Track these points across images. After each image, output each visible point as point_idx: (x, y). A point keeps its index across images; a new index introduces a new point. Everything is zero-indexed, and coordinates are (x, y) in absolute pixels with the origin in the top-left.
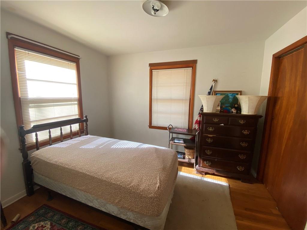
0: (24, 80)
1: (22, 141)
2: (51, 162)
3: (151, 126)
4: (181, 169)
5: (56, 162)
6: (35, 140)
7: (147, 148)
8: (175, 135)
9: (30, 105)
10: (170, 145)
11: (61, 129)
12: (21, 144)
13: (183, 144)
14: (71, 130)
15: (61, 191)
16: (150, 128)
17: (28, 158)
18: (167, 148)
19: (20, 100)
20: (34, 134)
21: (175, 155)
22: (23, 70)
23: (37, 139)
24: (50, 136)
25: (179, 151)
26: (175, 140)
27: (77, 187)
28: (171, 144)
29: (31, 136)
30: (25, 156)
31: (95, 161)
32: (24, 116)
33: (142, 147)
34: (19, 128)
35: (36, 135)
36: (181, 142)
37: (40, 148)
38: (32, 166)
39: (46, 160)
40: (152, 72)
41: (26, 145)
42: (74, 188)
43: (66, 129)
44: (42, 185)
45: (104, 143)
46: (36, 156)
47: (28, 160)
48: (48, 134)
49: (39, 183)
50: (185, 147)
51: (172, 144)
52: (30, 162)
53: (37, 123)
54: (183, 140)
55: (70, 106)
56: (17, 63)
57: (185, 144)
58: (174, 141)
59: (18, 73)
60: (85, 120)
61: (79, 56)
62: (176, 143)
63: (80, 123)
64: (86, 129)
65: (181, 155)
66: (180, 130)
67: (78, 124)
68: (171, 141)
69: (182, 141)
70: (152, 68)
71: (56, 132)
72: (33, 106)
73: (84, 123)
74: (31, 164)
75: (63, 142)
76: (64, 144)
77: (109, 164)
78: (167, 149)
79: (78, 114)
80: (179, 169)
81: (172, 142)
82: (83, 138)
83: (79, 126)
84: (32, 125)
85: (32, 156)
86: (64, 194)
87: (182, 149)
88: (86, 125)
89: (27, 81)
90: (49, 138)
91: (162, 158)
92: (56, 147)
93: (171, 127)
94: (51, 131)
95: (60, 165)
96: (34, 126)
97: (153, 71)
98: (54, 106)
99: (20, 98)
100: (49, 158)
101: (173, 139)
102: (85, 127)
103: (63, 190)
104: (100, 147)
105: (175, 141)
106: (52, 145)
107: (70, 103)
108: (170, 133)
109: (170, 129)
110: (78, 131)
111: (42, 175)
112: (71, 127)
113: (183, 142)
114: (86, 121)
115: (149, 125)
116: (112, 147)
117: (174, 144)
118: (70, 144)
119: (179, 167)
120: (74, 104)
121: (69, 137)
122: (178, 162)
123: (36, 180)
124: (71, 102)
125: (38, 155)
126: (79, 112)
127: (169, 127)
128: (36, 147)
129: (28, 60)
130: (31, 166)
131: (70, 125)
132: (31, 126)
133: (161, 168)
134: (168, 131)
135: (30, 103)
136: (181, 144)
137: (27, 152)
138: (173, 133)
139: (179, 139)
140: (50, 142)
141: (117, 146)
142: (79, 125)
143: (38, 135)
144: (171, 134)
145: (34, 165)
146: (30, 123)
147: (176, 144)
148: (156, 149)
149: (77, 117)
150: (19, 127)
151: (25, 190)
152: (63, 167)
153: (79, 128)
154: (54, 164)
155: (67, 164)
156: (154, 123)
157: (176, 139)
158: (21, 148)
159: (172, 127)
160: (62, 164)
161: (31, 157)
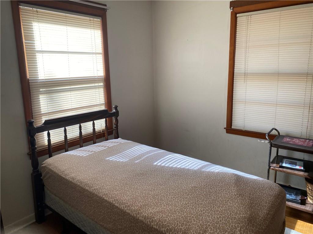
0: (33, 52)
1: (32, 142)
2: (67, 178)
3: (230, 129)
4: (295, 224)
5: (73, 179)
6: (47, 142)
7: (218, 173)
8: (283, 152)
9: (41, 90)
10: (272, 172)
11: (80, 127)
12: (30, 146)
13: (302, 173)
14: (94, 129)
15: (79, 224)
16: (227, 132)
17: (38, 168)
18: (261, 179)
19: (29, 83)
20: (45, 133)
21: (279, 195)
22: (30, 38)
23: (49, 140)
24: (66, 136)
25: (292, 186)
26: (282, 163)
27: (101, 223)
28: (273, 169)
29: (42, 136)
30: (35, 165)
31: (127, 184)
32: (34, 106)
33: (208, 170)
34: (28, 124)
35: (49, 134)
36: (298, 167)
37: (53, 154)
38: (44, 180)
39: (60, 174)
40: (236, 18)
41: (36, 148)
42: (96, 222)
43: (88, 127)
44: (56, 210)
45: (143, 155)
46: (48, 167)
47: (38, 170)
48: (62, 133)
49: (52, 207)
50: (307, 179)
51: (276, 171)
52: (41, 175)
53: (49, 117)
54: (303, 165)
55: (94, 90)
56: (23, 28)
57: (306, 174)
58: (280, 164)
59: (26, 43)
60: (114, 113)
61: (106, 5)
62: (285, 170)
63: (107, 119)
64: (115, 127)
65: (296, 195)
66: (297, 141)
67: (105, 119)
68: (273, 162)
69: (300, 166)
70: (237, 9)
71: (73, 132)
72: (44, 91)
73: (114, 118)
74: (41, 178)
75: (82, 147)
76: (84, 150)
77: (150, 194)
78: (262, 181)
79: (104, 102)
80: (286, 223)
81: (275, 165)
82: (112, 143)
83: (106, 123)
84: (44, 119)
85: (43, 165)
86: (83, 229)
87: (298, 182)
88: (116, 121)
89: (37, 54)
90: (64, 139)
91: (250, 197)
92: (73, 155)
93: (274, 132)
94: (67, 129)
95: (87, 188)
96: (46, 121)
97: (238, 15)
98: (70, 91)
99: (29, 80)
100: (64, 171)
101: (279, 159)
102: (115, 125)
103: (81, 223)
104: (136, 162)
105: (284, 165)
106: (68, 151)
107: (93, 85)
108: (271, 146)
109: (272, 137)
110: (103, 131)
111: (56, 196)
112: (94, 124)
113: (302, 168)
114: (116, 114)
115: (225, 127)
116: (155, 164)
117: (281, 171)
118: (92, 152)
119: (288, 219)
120: (99, 87)
121: (92, 140)
122: (285, 209)
123: (48, 202)
124: (95, 83)
125: (50, 165)
126: (105, 100)
127: (272, 133)
128: (48, 152)
129: (37, 21)
130: (42, 180)
131: (93, 120)
132: (42, 121)
133: (245, 217)
134: (267, 142)
135: (40, 87)
136: (296, 172)
137: (37, 160)
138: (278, 147)
139: (293, 160)
140: (65, 146)
141: (164, 162)
142: (106, 121)
143: (51, 135)
144: (274, 150)
145: (45, 178)
146: (42, 116)
147: (284, 172)
148: (238, 178)
149: (103, 108)
150: (28, 122)
151: (34, 214)
152: (82, 188)
153: (105, 125)
154: (71, 182)
155: (88, 184)
156: (238, 123)
157: (285, 160)
158: (30, 152)
159: (277, 133)
160: (81, 183)
161: (43, 167)
